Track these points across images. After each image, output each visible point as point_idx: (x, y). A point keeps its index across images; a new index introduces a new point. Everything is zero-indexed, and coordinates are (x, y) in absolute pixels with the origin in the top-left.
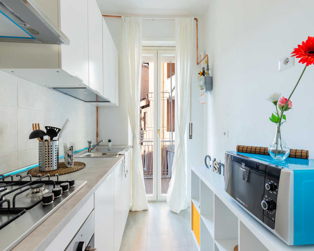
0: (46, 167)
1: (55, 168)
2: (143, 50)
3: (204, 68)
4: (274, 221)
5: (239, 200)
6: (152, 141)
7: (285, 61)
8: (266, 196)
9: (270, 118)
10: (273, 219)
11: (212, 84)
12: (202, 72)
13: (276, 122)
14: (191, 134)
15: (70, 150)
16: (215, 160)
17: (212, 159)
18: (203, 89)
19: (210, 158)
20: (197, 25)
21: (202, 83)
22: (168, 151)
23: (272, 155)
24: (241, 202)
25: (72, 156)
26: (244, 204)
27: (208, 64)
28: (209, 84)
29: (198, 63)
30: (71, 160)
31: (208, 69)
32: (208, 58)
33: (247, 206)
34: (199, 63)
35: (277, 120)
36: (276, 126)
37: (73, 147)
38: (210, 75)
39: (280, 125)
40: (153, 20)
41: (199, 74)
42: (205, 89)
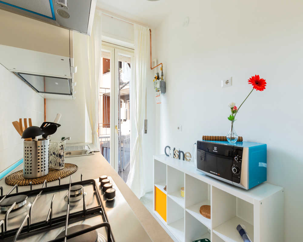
0: (39, 172)
1: (47, 172)
2: (102, 44)
3: (158, 74)
4: (240, 179)
5: (212, 172)
6: (109, 137)
7: (226, 82)
8: (234, 165)
9: (228, 118)
10: (239, 177)
11: (165, 88)
12: (157, 76)
13: (231, 120)
14: (146, 130)
15: (62, 149)
16: (174, 149)
17: (172, 149)
18: (158, 91)
19: (170, 148)
20: (151, 35)
21: (158, 86)
22: (104, 148)
23: (229, 141)
24: (214, 173)
25: (63, 156)
26: (216, 174)
27: (162, 71)
28: (163, 88)
29: (151, 68)
30: (62, 161)
31: (162, 75)
32: (162, 66)
33: (219, 174)
34: (153, 68)
35: (232, 119)
36: (231, 122)
37: (63, 146)
38: (164, 81)
39: (233, 122)
40: (112, 17)
41: (155, 78)
42: (160, 91)
